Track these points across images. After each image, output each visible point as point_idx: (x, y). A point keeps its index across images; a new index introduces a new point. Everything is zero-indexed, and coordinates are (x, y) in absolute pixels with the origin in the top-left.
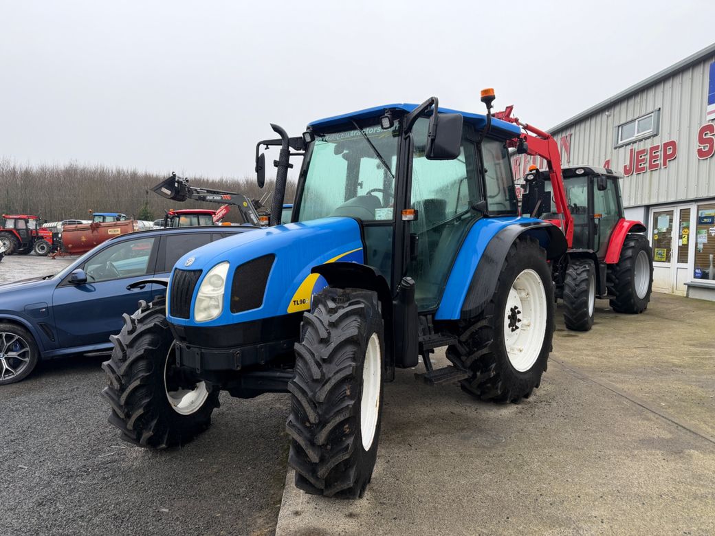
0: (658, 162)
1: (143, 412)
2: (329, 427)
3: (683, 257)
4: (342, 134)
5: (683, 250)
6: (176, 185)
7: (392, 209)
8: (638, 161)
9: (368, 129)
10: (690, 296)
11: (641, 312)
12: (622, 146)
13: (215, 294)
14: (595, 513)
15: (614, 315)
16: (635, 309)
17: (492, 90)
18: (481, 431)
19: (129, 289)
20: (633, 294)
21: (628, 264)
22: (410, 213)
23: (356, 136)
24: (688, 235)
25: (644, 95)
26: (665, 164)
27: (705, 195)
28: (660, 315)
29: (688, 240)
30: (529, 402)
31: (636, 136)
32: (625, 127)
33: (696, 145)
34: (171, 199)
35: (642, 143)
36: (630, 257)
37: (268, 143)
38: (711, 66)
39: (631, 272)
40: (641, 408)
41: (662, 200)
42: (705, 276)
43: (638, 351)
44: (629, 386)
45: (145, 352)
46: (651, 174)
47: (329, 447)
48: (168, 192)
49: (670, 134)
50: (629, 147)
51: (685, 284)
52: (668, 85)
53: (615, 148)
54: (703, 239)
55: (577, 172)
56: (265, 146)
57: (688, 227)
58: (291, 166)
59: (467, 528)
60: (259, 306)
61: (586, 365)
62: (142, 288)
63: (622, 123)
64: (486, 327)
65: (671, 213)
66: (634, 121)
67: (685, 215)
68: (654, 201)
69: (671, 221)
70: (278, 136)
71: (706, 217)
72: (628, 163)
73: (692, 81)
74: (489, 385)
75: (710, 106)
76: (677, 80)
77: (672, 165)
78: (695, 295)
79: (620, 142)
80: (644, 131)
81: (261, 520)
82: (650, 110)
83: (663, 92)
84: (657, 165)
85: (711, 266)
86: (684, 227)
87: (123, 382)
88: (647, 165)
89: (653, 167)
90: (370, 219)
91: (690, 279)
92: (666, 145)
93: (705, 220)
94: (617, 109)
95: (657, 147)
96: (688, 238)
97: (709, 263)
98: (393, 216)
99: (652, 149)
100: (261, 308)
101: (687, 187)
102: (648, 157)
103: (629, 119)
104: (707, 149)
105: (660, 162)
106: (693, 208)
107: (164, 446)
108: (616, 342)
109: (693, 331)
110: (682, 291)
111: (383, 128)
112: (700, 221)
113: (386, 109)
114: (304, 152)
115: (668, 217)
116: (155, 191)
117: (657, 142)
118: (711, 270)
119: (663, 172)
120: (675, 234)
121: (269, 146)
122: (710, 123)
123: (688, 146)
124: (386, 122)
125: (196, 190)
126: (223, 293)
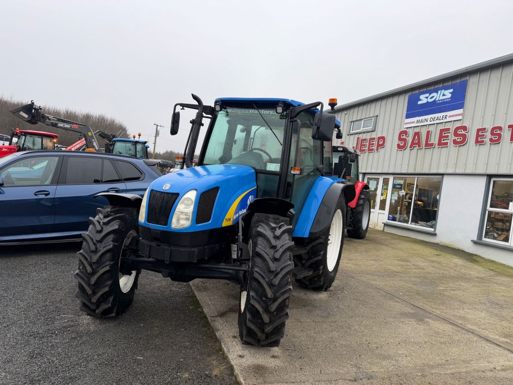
0: (374, 148)
1: (108, 290)
2: (280, 301)
3: (382, 207)
4: (243, 110)
5: (383, 203)
6: (33, 111)
7: (279, 165)
8: (361, 145)
9: (263, 111)
10: (385, 231)
11: (363, 238)
12: (352, 134)
13: (186, 210)
14: (400, 352)
15: (349, 239)
16: (361, 236)
17: (336, 99)
18: (315, 307)
19: (36, 195)
20: (361, 227)
21: (360, 209)
22: (298, 170)
23: (253, 113)
24: (387, 194)
25: (369, 105)
26: (377, 150)
27: (399, 172)
28: (373, 241)
29: (386, 197)
30: (332, 291)
31: (362, 129)
32: (355, 123)
33: (396, 141)
34: (27, 121)
35: (365, 134)
36: (362, 205)
37: (184, 106)
38: (409, 96)
39: (361, 213)
40: (391, 296)
41: (373, 171)
42: (394, 219)
43: (373, 262)
44: (379, 283)
45: (113, 246)
46: (368, 155)
47: (275, 313)
48: (26, 116)
49: (382, 132)
50: (357, 136)
51: (383, 223)
52: (384, 102)
53: (348, 135)
54: (395, 198)
55: (339, 149)
56: (182, 107)
57: (387, 189)
58: (203, 125)
59: (342, 362)
60: (209, 221)
61: (349, 269)
62: (46, 195)
63: (354, 120)
64: (321, 243)
65: (377, 180)
66: (361, 120)
67: (386, 182)
68: (368, 171)
69: (377, 184)
70: (196, 103)
71: (397, 185)
72: (355, 145)
73: (398, 103)
74: (316, 279)
75: (407, 119)
76: (389, 101)
77: (382, 151)
78: (388, 230)
79: (351, 132)
80: (367, 127)
81: (215, 362)
82: (371, 115)
83: (381, 106)
84: (373, 150)
85: (398, 214)
86: (385, 189)
87: (94, 267)
88: (367, 148)
89: (370, 150)
90: (263, 169)
91: (386, 220)
92: (379, 138)
93: (397, 186)
94: (352, 111)
95: (374, 139)
96: (386, 195)
97: (397, 212)
98: (280, 169)
99: (371, 139)
100: (210, 222)
101: (389, 165)
102: (368, 143)
103: (359, 118)
104: (402, 145)
105: (375, 147)
106: (391, 178)
107: (114, 315)
108: (358, 256)
109: (396, 252)
110: (380, 227)
111: (277, 113)
112: (394, 186)
113: (280, 101)
114: (211, 116)
115: (376, 182)
116: (14, 113)
117: (374, 135)
118: (398, 216)
119: (376, 154)
120: (379, 192)
121: (184, 108)
122: (406, 130)
123: (392, 141)
124: (280, 110)
125: (48, 117)
126: (192, 210)
